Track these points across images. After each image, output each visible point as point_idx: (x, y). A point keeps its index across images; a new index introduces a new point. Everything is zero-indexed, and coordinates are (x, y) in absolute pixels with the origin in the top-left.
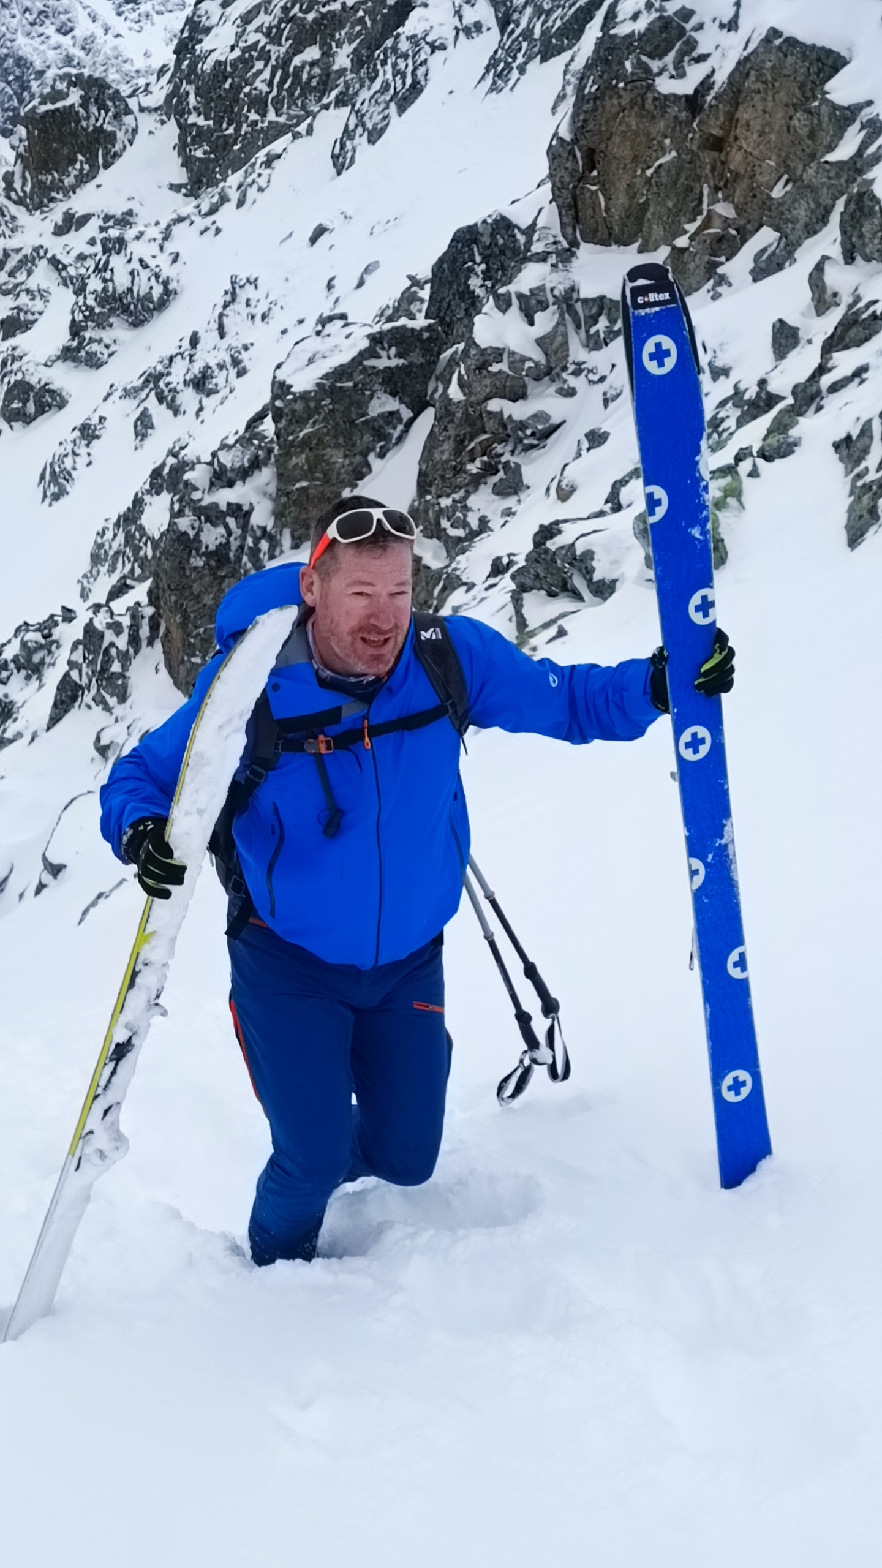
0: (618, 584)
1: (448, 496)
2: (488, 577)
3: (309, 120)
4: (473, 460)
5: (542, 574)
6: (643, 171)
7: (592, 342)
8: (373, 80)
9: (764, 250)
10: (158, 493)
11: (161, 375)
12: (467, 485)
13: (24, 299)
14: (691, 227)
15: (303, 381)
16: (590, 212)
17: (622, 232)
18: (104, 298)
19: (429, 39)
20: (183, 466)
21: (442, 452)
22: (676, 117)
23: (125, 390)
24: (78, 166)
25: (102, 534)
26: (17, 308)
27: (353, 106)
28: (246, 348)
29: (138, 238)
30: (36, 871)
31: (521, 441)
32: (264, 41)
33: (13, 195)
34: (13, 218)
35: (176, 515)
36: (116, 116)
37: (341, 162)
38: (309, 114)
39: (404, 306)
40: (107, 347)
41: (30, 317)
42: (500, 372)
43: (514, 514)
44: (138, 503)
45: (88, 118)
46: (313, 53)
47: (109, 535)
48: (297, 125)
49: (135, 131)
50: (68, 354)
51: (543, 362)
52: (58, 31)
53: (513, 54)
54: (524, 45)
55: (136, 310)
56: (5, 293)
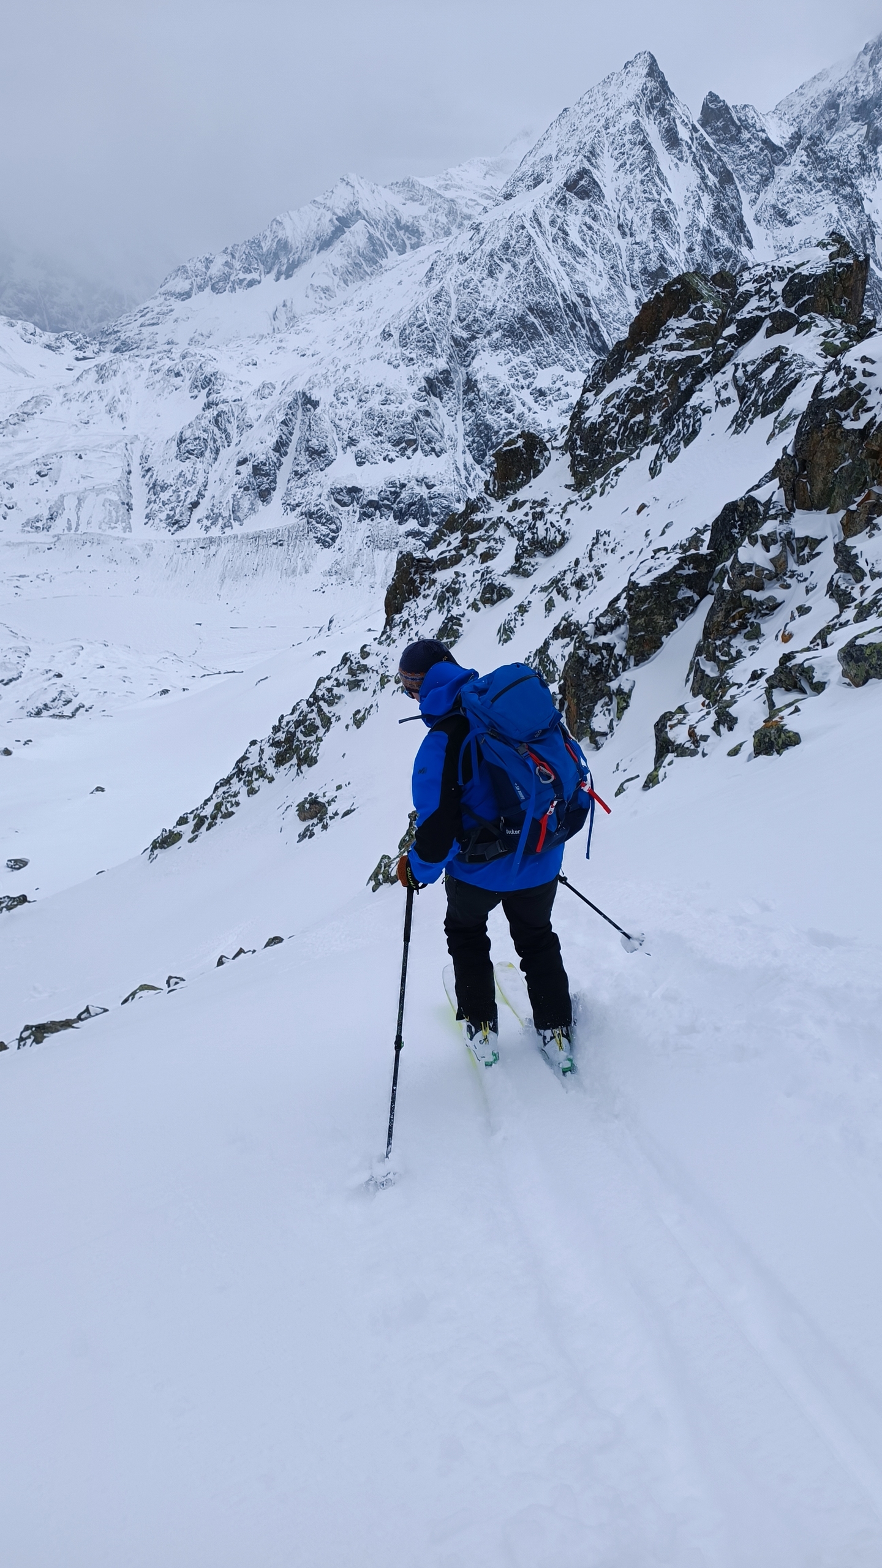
0: (826, 685)
1: (720, 640)
2: (749, 680)
3: (637, 451)
4: (734, 621)
5: (783, 679)
6: (833, 470)
7: (801, 560)
8: (672, 430)
10: (557, 639)
11: (559, 581)
12: (730, 634)
13: (492, 543)
14: (859, 500)
15: (645, 581)
16: (802, 493)
17: (819, 502)
18: (533, 542)
19: (702, 408)
21: (718, 617)
22: (852, 442)
23: (541, 588)
24: (521, 477)
26: (488, 548)
27: (662, 443)
28: (603, 566)
29: (550, 512)
31: (760, 611)
32: (616, 412)
33: (489, 491)
34: (489, 503)
36: (540, 452)
37: (654, 471)
38: (638, 448)
39: (694, 543)
40: (533, 566)
41: (495, 552)
42: (751, 576)
43: (757, 649)
44: (546, 644)
45: (526, 453)
46: (640, 417)
48: (632, 454)
49: (549, 459)
50: (514, 570)
51: (774, 571)
52: (506, 411)
53: (747, 414)
54: (753, 409)
55: (548, 548)
56: (484, 540)
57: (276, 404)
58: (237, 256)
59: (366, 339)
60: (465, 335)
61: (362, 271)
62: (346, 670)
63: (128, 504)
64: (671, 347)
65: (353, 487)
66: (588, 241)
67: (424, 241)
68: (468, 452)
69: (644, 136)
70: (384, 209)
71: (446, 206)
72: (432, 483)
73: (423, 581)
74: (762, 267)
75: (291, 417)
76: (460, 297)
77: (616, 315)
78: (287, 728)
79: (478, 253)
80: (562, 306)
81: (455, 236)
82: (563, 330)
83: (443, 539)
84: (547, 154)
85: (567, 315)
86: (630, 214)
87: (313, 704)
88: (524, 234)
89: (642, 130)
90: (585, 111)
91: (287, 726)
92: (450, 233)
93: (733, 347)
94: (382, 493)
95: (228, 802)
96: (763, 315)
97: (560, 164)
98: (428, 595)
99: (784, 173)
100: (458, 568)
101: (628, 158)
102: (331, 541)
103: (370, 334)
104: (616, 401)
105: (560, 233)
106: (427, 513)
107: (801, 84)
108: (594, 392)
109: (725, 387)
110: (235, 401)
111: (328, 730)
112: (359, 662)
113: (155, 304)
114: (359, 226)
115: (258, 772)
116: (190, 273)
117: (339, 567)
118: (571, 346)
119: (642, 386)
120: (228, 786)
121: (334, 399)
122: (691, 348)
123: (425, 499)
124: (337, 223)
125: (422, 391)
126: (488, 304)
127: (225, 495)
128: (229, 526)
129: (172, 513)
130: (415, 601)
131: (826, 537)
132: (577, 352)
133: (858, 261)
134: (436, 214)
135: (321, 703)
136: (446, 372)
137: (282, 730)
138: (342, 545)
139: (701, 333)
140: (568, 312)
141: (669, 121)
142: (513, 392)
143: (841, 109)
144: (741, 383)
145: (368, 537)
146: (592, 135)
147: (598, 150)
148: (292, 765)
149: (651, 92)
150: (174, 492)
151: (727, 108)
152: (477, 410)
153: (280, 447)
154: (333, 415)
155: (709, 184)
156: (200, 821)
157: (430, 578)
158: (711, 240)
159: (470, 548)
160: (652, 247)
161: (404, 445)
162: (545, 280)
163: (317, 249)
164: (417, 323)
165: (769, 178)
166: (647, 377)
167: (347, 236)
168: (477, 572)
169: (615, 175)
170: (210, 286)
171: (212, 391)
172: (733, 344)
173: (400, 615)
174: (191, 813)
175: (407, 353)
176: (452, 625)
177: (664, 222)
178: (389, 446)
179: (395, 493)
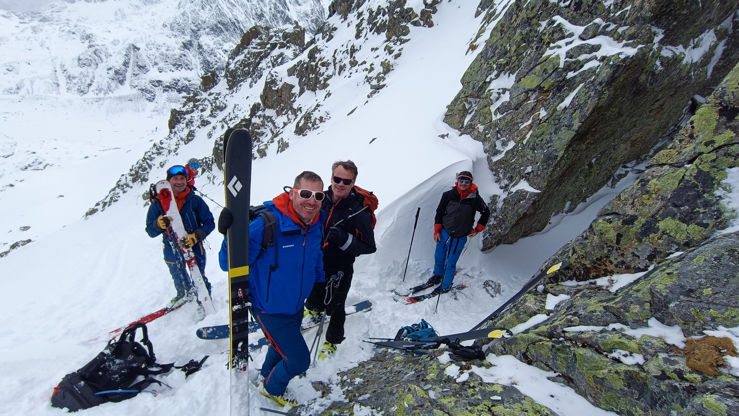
8: (255, 74)
11: (225, 119)
13: (203, 106)
18: (216, 107)
19: (262, 68)
24: (211, 85)
27: (252, 78)
32: (239, 66)
37: (250, 86)
40: (216, 114)
41: (205, 109)
48: (244, 80)
49: (220, 80)
50: (211, 115)
52: (214, 56)
55: (221, 109)
57: (122, 48)
59: (157, 26)
60: (196, 29)
62: (155, 149)
63: (57, 84)
65: (159, 80)
68: (202, 69)
72: (190, 80)
73: (181, 119)
75: (129, 53)
76: (192, 15)
80: (230, 22)
82: (231, 31)
83: (187, 104)
87: (145, 161)
91: (135, 168)
94: (171, 83)
95: (115, 196)
98: (183, 123)
100: (192, 114)
102: (152, 100)
104: (239, 63)
106: (189, 90)
110: (102, 45)
111: (151, 169)
112: (160, 146)
115: (126, 185)
117: (155, 109)
118: (234, 35)
119: (246, 59)
120: (114, 191)
121: (146, 48)
123: (188, 85)
125: (182, 47)
126: (203, 19)
127: (104, 81)
128: (107, 93)
129: (80, 88)
132: (236, 38)
136: (190, 41)
137: (133, 170)
138: (157, 101)
140: (232, 25)
142: (216, 50)
145: (167, 98)
148: (138, 182)
150: (79, 79)
152: (203, 55)
153: (126, 64)
154: (147, 53)
156: (105, 204)
159: (196, 108)
161: (177, 66)
162: (223, 13)
164: (176, 23)
168: (199, 116)
171: (91, 41)
175: (174, 33)
176: (192, 133)
178: (171, 66)
179: (176, 83)
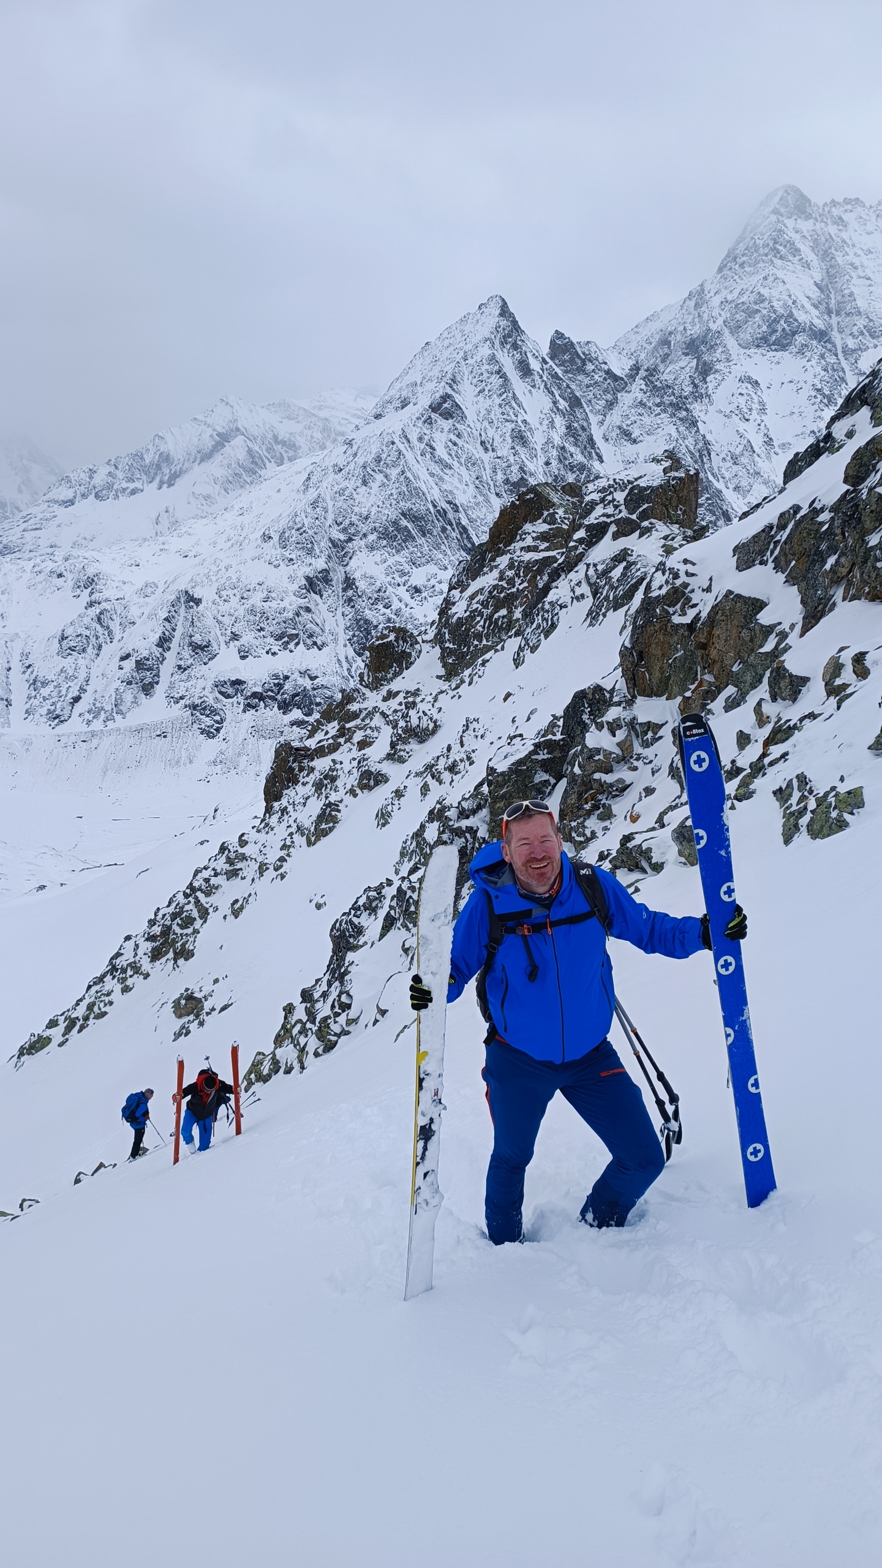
0: (664, 866)
1: (575, 821)
3: (502, 643)
4: (587, 803)
5: (625, 860)
6: (667, 661)
7: (645, 744)
8: (532, 623)
9: (730, 697)
10: (432, 822)
11: (433, 765)
12: (584, 815)
13: (369, 731)
14: (693, 687)
15: (502, 767)
16: (641, 681)
17: (658, 690)
18: (406, 730)
19: (559, 603)
20: (444, 809)
21: (571, 799)
22: (683, 634)
23: (416, 773)
24: (394, 669)
25: (405, 842)
26: (365, 736)
27: (523, 636)
28: (473, 751)
29: (422, 701)
30: (373, 1013)
31: (611, 793)
32: (480, 607)
33: (363, 683)
34: (364, 694)
35: (441, 833)
36: (411, 645)
37: (518, 662)
38: (502, 640)
39: (550, 729)
40: (408, 753)
41: (371, 740)
42: (599, 759)
43: (609, 829)
44: (423, 827)
45: (398, 647)
46: (504, 612)
47: (409, 843)
48: (497, 646)
49: (420, 651)
50: (389, 757)
51: (621, 754)
52: (384, 607)
53: (600, 607)
54: (605, 603)
55: (422, 735)
56: (360, 729)
57: (159, 604)
58: (120, 467)
59: (247, 541)
60: (342, 537)
61: (242, 480)
62: (223, 859)
63: (7, 700)
64: (528, 549)
65: (237, 679)
66: (453, 455)
67: (300, 454)
68: (349, 645)
69: (500, 367)
70: (262, 426)
71: (320, 424)
72: (315, 674)
73: (301, 769)
74: (605, 480)
75: (174, 614)
76: (336, 503)
77: (484, 519)
78: (163, 921)
79: (352, 465)
80: (432, 512)
81: (330, 449)
82: (435, 533)
83: (320, 728)
84: (412, 381)
85: (438, 519)
86: (491, 432)
87: (191, 895)
88: (394, 449)
89: (497, 362)
90: (445, 345)
91: (162, 919)
92: (325, 448)
93: (583, 549)
94: (266, 685)
95: (101, 1001)
96: (609, 520)
97: (424, 390)
98: (307, 783)
99: (626, 399)
100: (336, 756)
101: (486, 385)
102: (215, 732)
103: (250, 536)
104: (480, 597)
105: (428, 448)
106: (311, 703)
107: (636, 324)
108: (459, 590)
109: (579, 584)
110: (117, 599)
111: (205, 922)
112: (237, 851)
113: (39, 511)
114: (239, 440)
115: (132, 968)
116: (74, 482)
117: (223, 756)
118: (443, 547)
119: (504, 583)
120: (101, 985)
121: (217, 597)
122: (547, 549)
123: (308, 690)
124: (217, 438)
125: (303, 589)
126: (363, 509)
127: (108, 689)
128: (111, 720)
129: (53, 708)
130: (294, 788)
131: (667, 722)
132: (449, 553)
133: (689, 474)
134: (311, 431)
135: (199, 894)
136: (326, 571)
137: (158, 923)
138: (226, 735)
139: (555, 536)
140: (439, 517)
141: (521, 354)
142: (390, 589)
143: (672, 345)
144: (592, 581)
145: (252, 727)
146: (453, 365)
147: (458, 378)
148: (168, 959)
149: (504, 329)
150: (55, 687)
151: (572, 344)
152: (356, 606)
153: (164, 642)
154: (216, 612)
155: (560, 407)
156: (71, 1023)
157: (308, 766)
158: (565, 455)
159: (347, 737)
160: (512, 461)
161: (286, 639)
162: (415, 489)
163: (198, 461)
164: (296, 527)
165: (614, 403)
166: (508, 576)
167: (227, 449)
168: (354, 759)
169: (475, 399)
170: (94, 494)
171: (94, 590)
172: (583, 546)
173: (280, 803)
174: (61, 1015)
175: (287, 554)
176: (331, 811)
177: (522, 440)
178: (272, 640)
179: (278, 684)
